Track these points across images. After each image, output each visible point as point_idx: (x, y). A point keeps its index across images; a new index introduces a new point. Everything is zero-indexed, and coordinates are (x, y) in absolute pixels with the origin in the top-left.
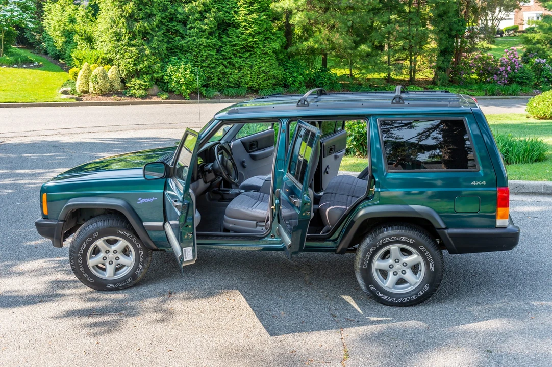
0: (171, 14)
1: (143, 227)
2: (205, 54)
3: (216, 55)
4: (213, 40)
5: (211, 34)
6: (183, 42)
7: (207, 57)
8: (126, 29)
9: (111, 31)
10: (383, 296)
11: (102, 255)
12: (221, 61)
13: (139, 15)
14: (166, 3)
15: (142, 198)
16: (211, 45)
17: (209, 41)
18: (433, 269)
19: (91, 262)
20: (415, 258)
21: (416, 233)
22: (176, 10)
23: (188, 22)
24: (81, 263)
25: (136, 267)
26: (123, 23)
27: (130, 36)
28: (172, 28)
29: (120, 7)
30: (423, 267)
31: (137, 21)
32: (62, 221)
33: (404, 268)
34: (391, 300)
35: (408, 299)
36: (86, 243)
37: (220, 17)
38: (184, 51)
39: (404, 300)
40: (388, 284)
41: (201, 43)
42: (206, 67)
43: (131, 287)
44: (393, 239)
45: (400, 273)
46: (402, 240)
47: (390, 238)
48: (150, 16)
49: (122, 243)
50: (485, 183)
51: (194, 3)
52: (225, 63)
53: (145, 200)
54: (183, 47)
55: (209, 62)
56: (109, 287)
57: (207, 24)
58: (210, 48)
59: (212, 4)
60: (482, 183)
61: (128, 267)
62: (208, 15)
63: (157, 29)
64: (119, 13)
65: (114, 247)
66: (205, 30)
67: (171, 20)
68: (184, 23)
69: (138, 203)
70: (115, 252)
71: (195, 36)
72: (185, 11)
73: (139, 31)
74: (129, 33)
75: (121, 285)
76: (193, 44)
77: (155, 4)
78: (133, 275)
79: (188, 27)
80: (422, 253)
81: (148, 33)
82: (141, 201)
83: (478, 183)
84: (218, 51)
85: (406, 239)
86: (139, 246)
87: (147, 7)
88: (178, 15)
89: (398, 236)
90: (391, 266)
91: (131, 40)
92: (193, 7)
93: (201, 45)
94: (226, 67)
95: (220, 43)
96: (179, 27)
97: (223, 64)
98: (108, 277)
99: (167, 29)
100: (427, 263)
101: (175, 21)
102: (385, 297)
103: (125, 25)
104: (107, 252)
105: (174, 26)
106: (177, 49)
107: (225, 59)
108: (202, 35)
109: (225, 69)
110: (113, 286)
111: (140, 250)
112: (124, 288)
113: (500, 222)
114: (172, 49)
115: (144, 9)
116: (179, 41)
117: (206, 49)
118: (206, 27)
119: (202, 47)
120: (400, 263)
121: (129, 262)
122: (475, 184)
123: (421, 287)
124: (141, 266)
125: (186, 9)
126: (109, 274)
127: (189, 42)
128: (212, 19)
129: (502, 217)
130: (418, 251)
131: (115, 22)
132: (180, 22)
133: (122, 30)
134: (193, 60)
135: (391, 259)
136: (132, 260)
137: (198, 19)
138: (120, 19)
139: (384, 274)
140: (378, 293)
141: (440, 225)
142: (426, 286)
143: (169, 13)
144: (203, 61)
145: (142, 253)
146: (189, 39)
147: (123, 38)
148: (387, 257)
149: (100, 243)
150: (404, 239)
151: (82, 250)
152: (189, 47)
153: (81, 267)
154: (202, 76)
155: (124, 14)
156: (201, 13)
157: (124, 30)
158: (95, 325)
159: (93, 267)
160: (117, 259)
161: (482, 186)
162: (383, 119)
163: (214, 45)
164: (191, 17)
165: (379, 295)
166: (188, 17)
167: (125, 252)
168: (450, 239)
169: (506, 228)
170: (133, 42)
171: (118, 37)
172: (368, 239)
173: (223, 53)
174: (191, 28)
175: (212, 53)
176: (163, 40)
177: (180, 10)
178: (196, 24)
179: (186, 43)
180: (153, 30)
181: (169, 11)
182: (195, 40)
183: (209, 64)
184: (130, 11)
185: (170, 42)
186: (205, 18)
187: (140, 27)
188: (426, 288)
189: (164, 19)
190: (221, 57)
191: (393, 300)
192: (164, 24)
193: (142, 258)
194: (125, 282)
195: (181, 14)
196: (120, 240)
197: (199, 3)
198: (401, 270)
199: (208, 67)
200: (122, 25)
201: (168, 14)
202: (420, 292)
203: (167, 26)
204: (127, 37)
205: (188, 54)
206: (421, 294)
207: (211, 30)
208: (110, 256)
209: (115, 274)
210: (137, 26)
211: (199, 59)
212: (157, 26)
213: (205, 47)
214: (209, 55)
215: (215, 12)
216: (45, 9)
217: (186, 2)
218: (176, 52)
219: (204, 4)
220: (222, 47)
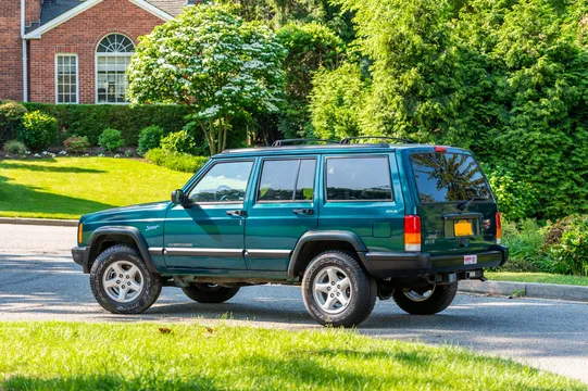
0: (486, 89)
2: (539, 159)
3: (561, 161)
4: (557, 135)
5: (552, 124)
6: (501, 137)
7: (541, 165)
8: (403, 112)
9: (378, 115)
12: (569, 172)
13: (426, 90)
14: (478, 70)
16: (551, 143)
17: (548, 136)
22: (495, 83)
23: (514, 103)
26: (398, 104)
27: (409, 124)
28: (485, 113)
29: (396, 76)
31: (423, 99)
37: (572, 95)
38: (499, 151)
41: (531, 139)
42: (539, 182)
48: (449, 91)
51: (527, 70)
52: (577, 176)
54: (501, 145)
55: (546, 174)
57: (546, 107)
58: (551, 150)
59: (561, 72)
62: (549, 91)
63: (455, 114)
64: (392, 88)
66: (543, 116)
67: (487, 99)
68: (507, 104)
71: (523, 127)
72: (508, 84)
73: (424, 118)
74: (408, 119)
76: (518, 141)
77: (457, 72)
79: (513, 110)
81: (440, 120)
84: (567, 154)
87: (442, 77)
88: (497, 92)
91: (410, 132)
92: (523, 77)
93: (532, 142)
94: (579, 184)
95: (570, 141)
96: (498, 111)
97: (573, 179)
99: (476, 115)
101: (494, 101)
103: (402, 106)
105: (490, 110)
106: (491, 148)
107: (577, 170)
108: (535, 126)
109: (575, 187)
114: (482, 149)
115: (436, 80)
116: (495, 135)
117: (540, 151)
118: (544, 111)
119: (533, 146)
125: (511, 81)
127: (510, 137)
128: (555, 98)
131: (386, 102)
132: (501, 102)
133: (397, 115)
134: (517, 168)
137: (531, 98)
138: (394, 96)
143: (481, 87)
144: (535, 172)
146: (511, 132)
147: (396, 127)
152: (511, 147)
154: (530, 198)
155: (402, 88)
156: (538, 87)
157: (398, 115)
163: (559, 144)
164: (519, 94)
166: (513, 94)
170: (412, 136)
171: (389, 127)
173: (574, 159)
174: (519, 112)
175: (552, 157)
176: (467, 132)
177: (500, 83)
178: (526, 107)
179: (506, 139)
180: (449, 115)
181: (481, 83)
182: (521, 134)
183: (546, 178)
184: (410, 83)
185: (480, 137)
186: (545, 96)
187: (427, 110)
189: (473, 98)
190: (570, 165)
192: (472, 107)
195: (502, 89)
197: (535, 69)
199: (543, 182)
200: (395, 105)
201: (478, 89)
203: (478, 108)
204: (403, 126)
205: (509, 158)
207: (552, 118)
210: (420, 108)
211: (527, 167)
212: (459, 109)
213: (540, 146)
214: (546, 161)
215: (562, 86)
216: (314, 82)
217: (513, 69)
218: (489, 154)
219: (543, 71)
220: (573, 148)
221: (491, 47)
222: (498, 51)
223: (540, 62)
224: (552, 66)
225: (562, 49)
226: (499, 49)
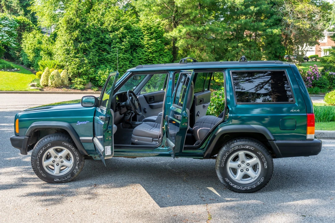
0: (101, 38)
1: (80, 140)
2: (122, 64)
3: (129, 64)
4: (128, 55)
5: (126, 51)
6: (108, 56)
7: (123, 66)
8: (73, 47)
9: (64, 48)
10: (234, 186)
11: (52, 159)
13: (81, 39)
14: (99, 32)
15: (80, 122)
16: (126, 58)
17: (125, 56)
18: (266, 167)
19: (45, 164)
20: (255, 160)
21: (255, 143)
22: (104, 36)
23: (112, 44)
24: (38, 164)
25: (74, 168)
26: (72, 44)
27: (76, 51)
28: (102, 47)
29: (70, 33)
30: (260, 166)
31: (80, 42)
32: (28, 136)
33: (248, 167)
34: (239, 188)
35: (250, 188)
36: (42, 150)
37: (132, 41)
38: (109, 61)
39: (248, 188)
40: (237, 178)
41: (119, 57)
42: (122, 72)
43: (70, 182)
44: (241, 147)
45: (245, 170)
46: (247, 148)
47: (239, 147)
48: (89, 39)
49: (66, 151)
50: (299, 111)
51: (116, 32)
53: (81, 123)
54: (108, 59)
55: (124, 69)
56: (56, 180)
57: (124, 45)
58: (125, 60)
59: (127, 33)
60: (297, 111)
61: (69, 167)
62: (124, 40)
63: (92, 48)
64: (69, 38)
65: (60, 154)
66: (123, 49)
67: (102, 42)
68: (110, 44)
69: (77, 124)
70: (61, 157)
71: (116, 52)
72: (110, 37)
73: (81, 49)
74: (75, 49)
75: (64, 180)
76: (115, 57)
77: (92, 33)
78: (72, 173)
79: (112, 47)
80: (259, 157)
81: (87, 50)
82: (79, 123)
83: (295, 111)
84: (130, 62)
85: (249, 147)
86: (76, 153)
87: (87, 34)
88: (106, 40)
89: (243, 145)
90: (239, 166)
91: (76, 54)
92: (115, 35)
95: (132, 57)
96: (106, 47)
98: (56, 174)
99: (99, 48)
100: (263, 163)
101: (104, 43)
102: (235, 186)
103: (73, 44)
104: (56, 157)
106: (104, 60)
108: (120, 52)
110: (58, 180)
111: (77, 157)
112: (66, 182)
113: (309, 136)
114: (101, 60)
115: (84, 35)
116: (106, 55)
117: (122, 61)
118: (123, 47)
119: (120, 59)
120: (245, 164)
121: (69, 164)
122: (293, 111)
123: (259, 180)
124: (77, 167)
125: (111, 36)
126: (56, 172)
127: (112, 56)
128: (127, 42)
129: (311, 133)
130: (256, 155)
131: (66, 43)
132: (107, 44)
133: (71, 48)
134: (114, 67)
135: (239, 161)
136: (72, 163)
137: (118, 42)
138: (70, 41)
139: (235, 171)
140: (231, 183)
141: (270, 138)
142: (262, 179)
143: (100, 38)
144: (121, 68)
145: (78, 158)
146: (112, 54)
147: (71, 52)
148: (236, 160)
149: (51, 151)
150: (247, 147)
151: (39, 155)
152: (112, 59)
153: (38, 166)
155: (72, 38)
156: (120, 38)
157: (72, 48)
158: (46, 200)
159: (46, 167)
160: (62, 162)
161: (297, 112)
162: (234, 71)
163: (128, 58)
164: (114, 41)
165: (232, 184)
166: (112, 41)
167: (68, 158)
168: (277, 147)
169: (313, 140)
170: (77, 55)
171: (68, 52)
172: (224, 147)
173: (133, 63)
174: (114, 47)
175: (126, 63)
176: (96, 54)
177: (107, 36)
178: (117, 45)
179: (111, 57)
180: (90, 48)
181: (100, 37)
182: (116, 55)
183: (124, 70)
184: (76, 36)
185: (101, 56)
186: (123, 41)
187: (82, 46)
188: (262, 180)
189: (97, 42)
190: (132, 66)
191: (241, 188)
192: (97, 45)
193: (78, 162)
194: (67, 177)
195: (108, 39)
196: (64, 149)
197: (119, 32)
198: (246, 168)
199: (123, 72)
200: (71, 44)
201: (99, 39)
202: (258, 183)
203: (99, 46)
204: (73, 52)
205: (112, 63)
206: (259, 184)
207: (126, 49)
208: (58, 160)
209: (60, 172)
210: (80, 45)
211: (118, 66)
212: (93, 46)
213: (122, 59)
214: (124, 64)
215: (129, 38)
216: (23, 37)
217: (111, 32)
218: (104, 62)
219: (122, 33)
220: (133, 60)
221: (102, 24)
222: (105, 25)
223: (121, 30)
224: (125, 31)
225: (127, 25)
226: (106, 24)
